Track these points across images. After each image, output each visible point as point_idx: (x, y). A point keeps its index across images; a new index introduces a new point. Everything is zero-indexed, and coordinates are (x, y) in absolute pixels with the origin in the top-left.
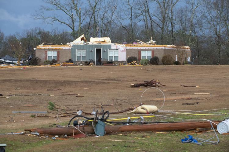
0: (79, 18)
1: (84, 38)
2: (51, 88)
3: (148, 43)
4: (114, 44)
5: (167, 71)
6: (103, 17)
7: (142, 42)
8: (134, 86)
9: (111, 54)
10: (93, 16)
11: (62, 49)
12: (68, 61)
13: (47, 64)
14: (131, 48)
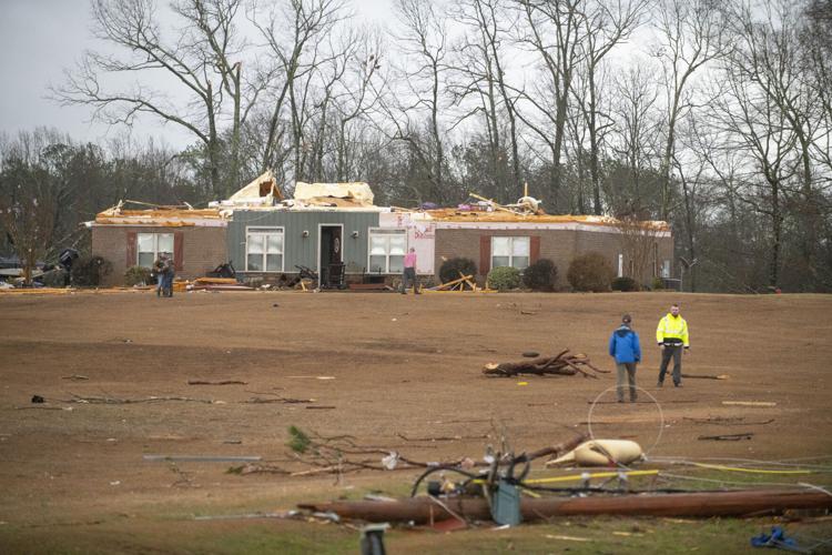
0: (233, 100)
1: (271, 183)
2: (197, 376)
3: (513, 208)
4: (389, 209)
5: (593, 315)
6: (327, 100)
7: (490, 202)
8: (499, 373)
9: (378, 247)
10: (288, 94)
11: (193, 226)
12: (216, 271)
13: (137, 281)
14: (455, 225)
